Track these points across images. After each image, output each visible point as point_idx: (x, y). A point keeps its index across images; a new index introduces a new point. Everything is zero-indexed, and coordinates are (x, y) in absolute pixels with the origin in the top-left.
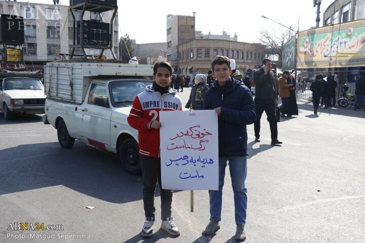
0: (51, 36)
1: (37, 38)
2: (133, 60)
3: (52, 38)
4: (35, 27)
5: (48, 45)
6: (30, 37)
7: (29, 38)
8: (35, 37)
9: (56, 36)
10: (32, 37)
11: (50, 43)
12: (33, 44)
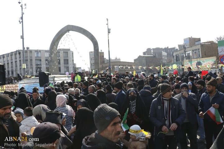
1: (42, 65)
11: (47, 67)
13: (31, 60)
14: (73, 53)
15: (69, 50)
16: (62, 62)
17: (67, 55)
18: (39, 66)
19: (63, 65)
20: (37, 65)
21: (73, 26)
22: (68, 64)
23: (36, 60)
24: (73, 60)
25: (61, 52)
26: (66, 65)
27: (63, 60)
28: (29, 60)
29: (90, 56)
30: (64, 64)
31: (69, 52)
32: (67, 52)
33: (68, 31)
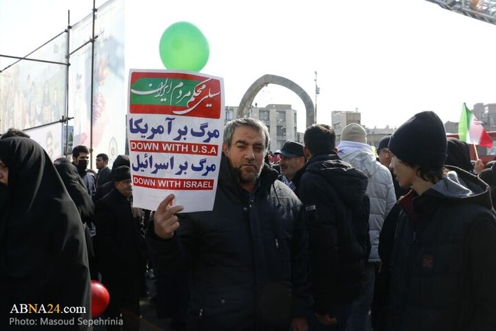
14: (295, 114)
15: (289, 107)
16: (273, 130)
17: (285, 116)
19: (276, 136)
21: (273, 76)
24: (296, 128)
25: (271, 111)
26: (281, 138)
27: (276, 128)
29: (332, 120)
30: (278, 134)
31: (287, 111)
32: (285, 112)
33: (266, 84)
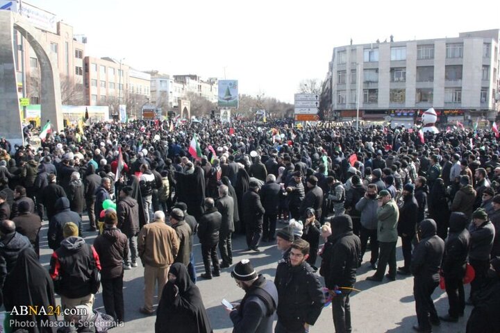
0: (396, 79)
1: (379, 83)
2: (427, 113)
3: (397, 81)
4: (377, 70)
5: (391, 90)
6: (371, 82)
7: (370, 84)
8: (377, 82)
9: (402, 78)
10: (374, 82)
11: (393, 88)
12: (375, 90)
13: (353, 71)
16: (439, 72)
18: (372, 86)
19: (443, 81)
20: (367, 82)
22: (461, 78)
23: (364, 69)
26: (452, 83)
27: (443, 69)
28: (348, 72)
30: (447, 78)
32: (461, 41)
